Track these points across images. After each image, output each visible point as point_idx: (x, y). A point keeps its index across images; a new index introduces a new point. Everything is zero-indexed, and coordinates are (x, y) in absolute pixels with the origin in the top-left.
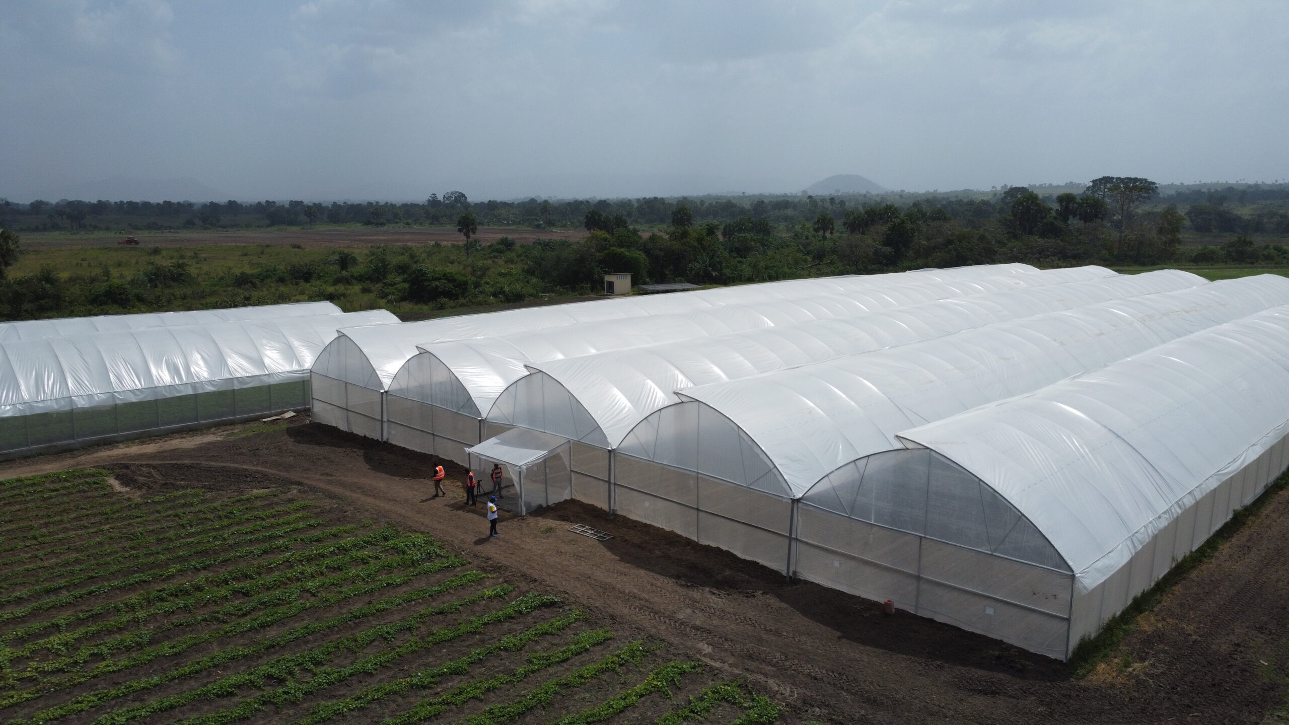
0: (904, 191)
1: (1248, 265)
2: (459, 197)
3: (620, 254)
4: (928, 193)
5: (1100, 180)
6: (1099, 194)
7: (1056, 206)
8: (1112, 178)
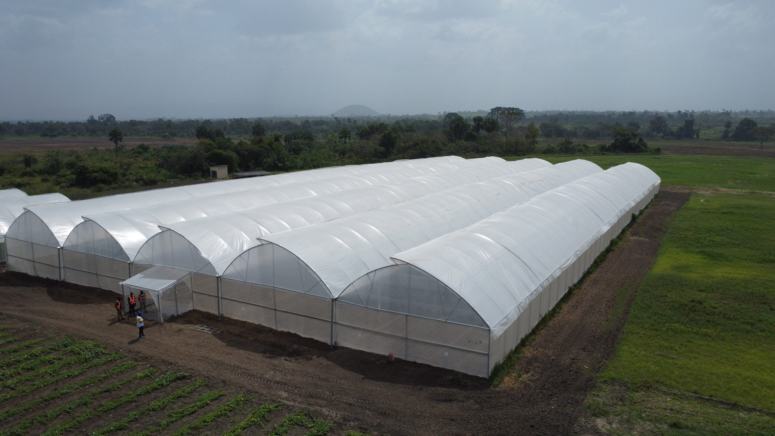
0: (390, 115)
1: (571, 155)
2: (110, 117)
3: (220, 154)
4: (403, 116)
5: (495, 109)
6: (495, 117)
7: (472, 123)
8: (501, 108)
